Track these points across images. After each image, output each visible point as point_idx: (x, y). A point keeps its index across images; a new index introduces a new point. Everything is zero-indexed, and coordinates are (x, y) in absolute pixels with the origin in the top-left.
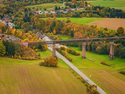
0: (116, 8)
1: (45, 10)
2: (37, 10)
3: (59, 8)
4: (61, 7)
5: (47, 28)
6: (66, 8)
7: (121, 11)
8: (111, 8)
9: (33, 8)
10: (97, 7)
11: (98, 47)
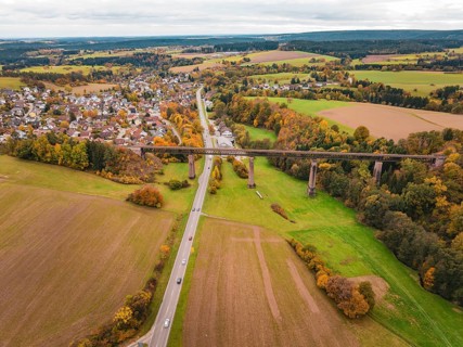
0: (393, 86)
1: (276, 83)
2: (264, 82)
3: (298, 82)
4: (301, 80)
5: (246, 115)
6: (310, 81)
7: (401, 91)
8: (385, 85)
9: (260, 79)
10: (361, 82)
11: (295, 165)
